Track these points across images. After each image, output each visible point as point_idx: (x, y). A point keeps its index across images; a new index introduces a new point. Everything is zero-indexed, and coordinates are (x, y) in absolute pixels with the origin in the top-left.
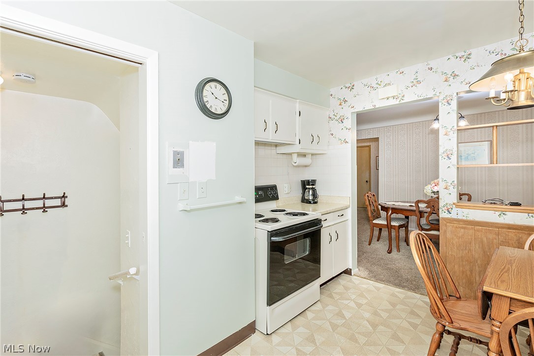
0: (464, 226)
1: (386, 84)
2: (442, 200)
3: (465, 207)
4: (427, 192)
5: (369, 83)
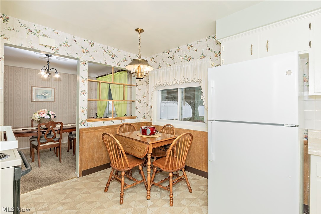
0: (90, 131)
1: (44, 35)
2: (81, 119)
3: (91, 121)
4: (35, 118)
5: (27, 26)
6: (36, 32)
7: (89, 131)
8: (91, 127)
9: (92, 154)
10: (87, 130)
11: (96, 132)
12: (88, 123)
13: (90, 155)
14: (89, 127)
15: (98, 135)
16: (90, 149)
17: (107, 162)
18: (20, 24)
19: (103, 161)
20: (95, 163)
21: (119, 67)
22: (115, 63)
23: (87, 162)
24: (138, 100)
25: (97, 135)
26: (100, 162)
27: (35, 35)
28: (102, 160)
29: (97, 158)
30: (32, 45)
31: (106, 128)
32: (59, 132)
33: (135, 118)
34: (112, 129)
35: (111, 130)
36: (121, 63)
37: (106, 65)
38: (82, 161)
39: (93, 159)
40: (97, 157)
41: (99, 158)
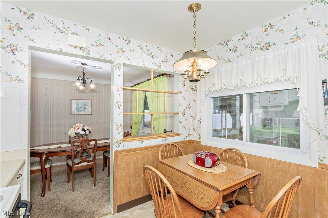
1: (73, 33)
2: (115, 138)
3: (127, 141)
4: (71, 134)
5: (55, 23)
6: (65, 30)
7: (125, 154)
8: (127, 148)
9: (128, 184)
10: (122, 152)
11: (133, 155)
12: (123, 143)
13: (126, 185)
14: (125, 148)
15: (136, 159)
16: (126, 178)
17: (146, 194)
18: (47, 20)
19: (142, 193)
20: (132, 195)
21: (160, 69)
22: (154, 64)
23: (123, 195)
24: (182, 112)
25: (134, 159)
26: (138, 193)
27: (64, 34)
28: (140, 191)
29: (134, 189)
30: (60, 47)
31: (145, 149)
32: (94, 151)
33: (178, 135)
34: (151, 150)
35: (150, 152)
36: (162, 64)
37: (145, 68)
38: (117, 193)
39: (129, 190)
40: (134, 187)
41: (136, 189)
